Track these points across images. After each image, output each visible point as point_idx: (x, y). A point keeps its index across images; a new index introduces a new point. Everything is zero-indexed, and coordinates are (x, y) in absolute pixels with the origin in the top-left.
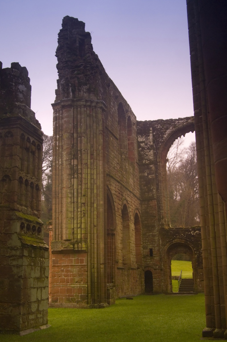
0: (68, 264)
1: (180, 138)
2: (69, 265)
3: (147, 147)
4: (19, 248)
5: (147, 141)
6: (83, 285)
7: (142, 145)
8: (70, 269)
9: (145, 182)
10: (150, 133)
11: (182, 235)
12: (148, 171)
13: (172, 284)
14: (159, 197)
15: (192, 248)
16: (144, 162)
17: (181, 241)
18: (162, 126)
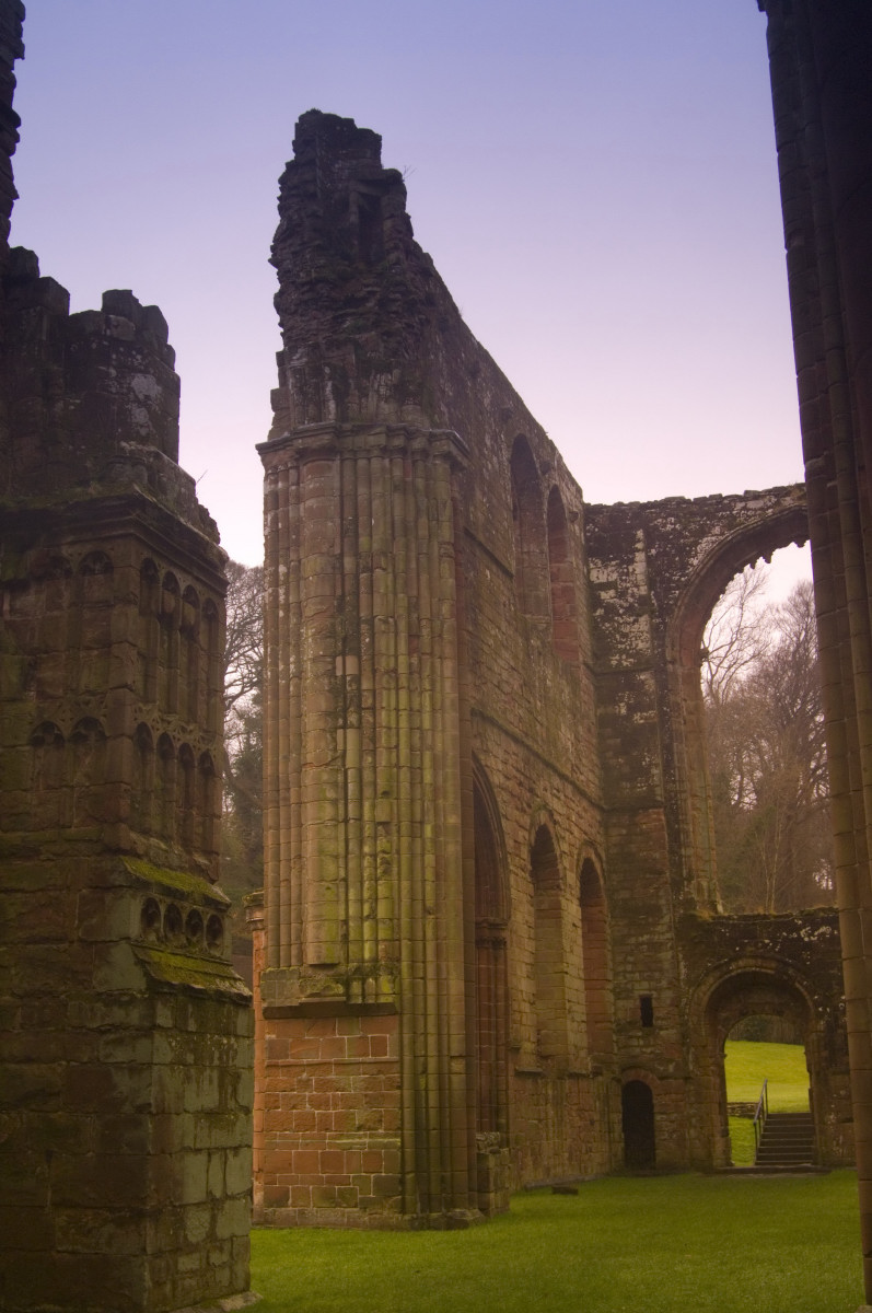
0: (327, 1060)
1: (753, 567)
2: (330, 1063)
3: (625, 605)
4: (139, 996)
5: (625, 580)
6: (386, 1140)
7: (607, 596)
8: (332, 1076)
9: (619, 740)
10: (638, 550)
11: (767, 941)
12: (629, 698)
13: (728, 1134)
14: (676, 796)
15: (805, 993)
16: (614, 663)
17: (761, 967)
18: (680, 522)
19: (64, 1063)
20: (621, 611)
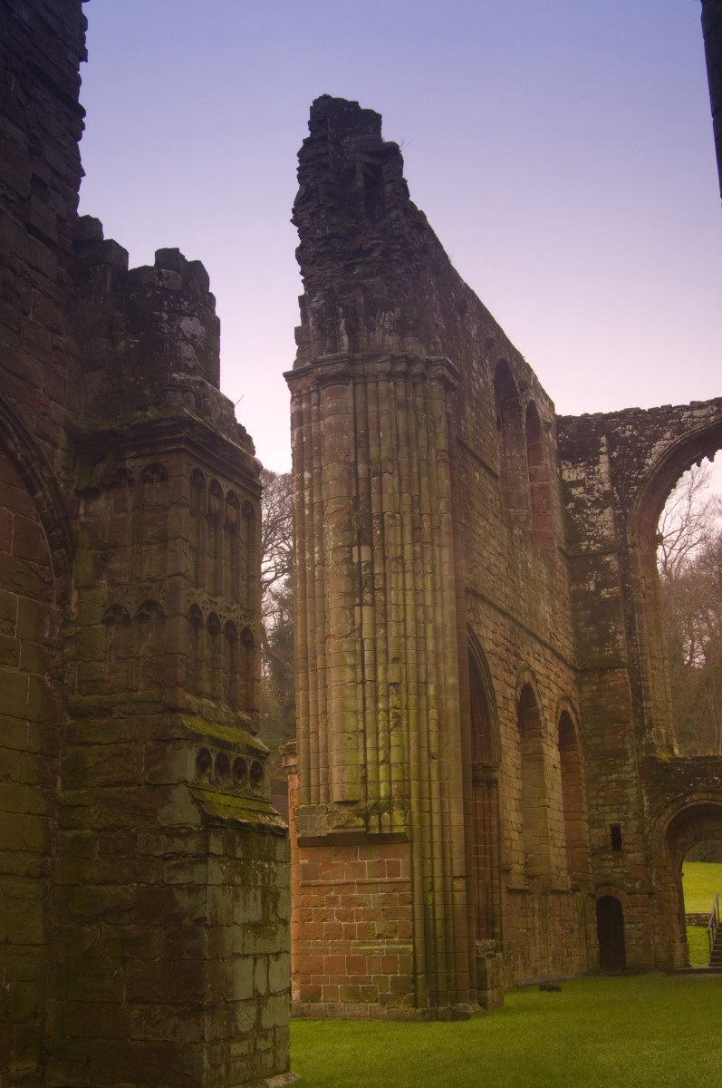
0: (352, 880)
1: (699, 465)
2: (354, 883)
3: (592, 499)
4: (195, 829)
5: (592, 479)
6: (401, 947)
7: (577, 492)
8: (355, 894)
9: (589, 612)
10: (602, 453)
11: (716, 778)
12: (597, 577)
13: (686, 940)
14: (638, 657)
16: (584, 547)
17: (712, 800)
18: (636, 429)
19: (135, 885)
20: (589, 505)
